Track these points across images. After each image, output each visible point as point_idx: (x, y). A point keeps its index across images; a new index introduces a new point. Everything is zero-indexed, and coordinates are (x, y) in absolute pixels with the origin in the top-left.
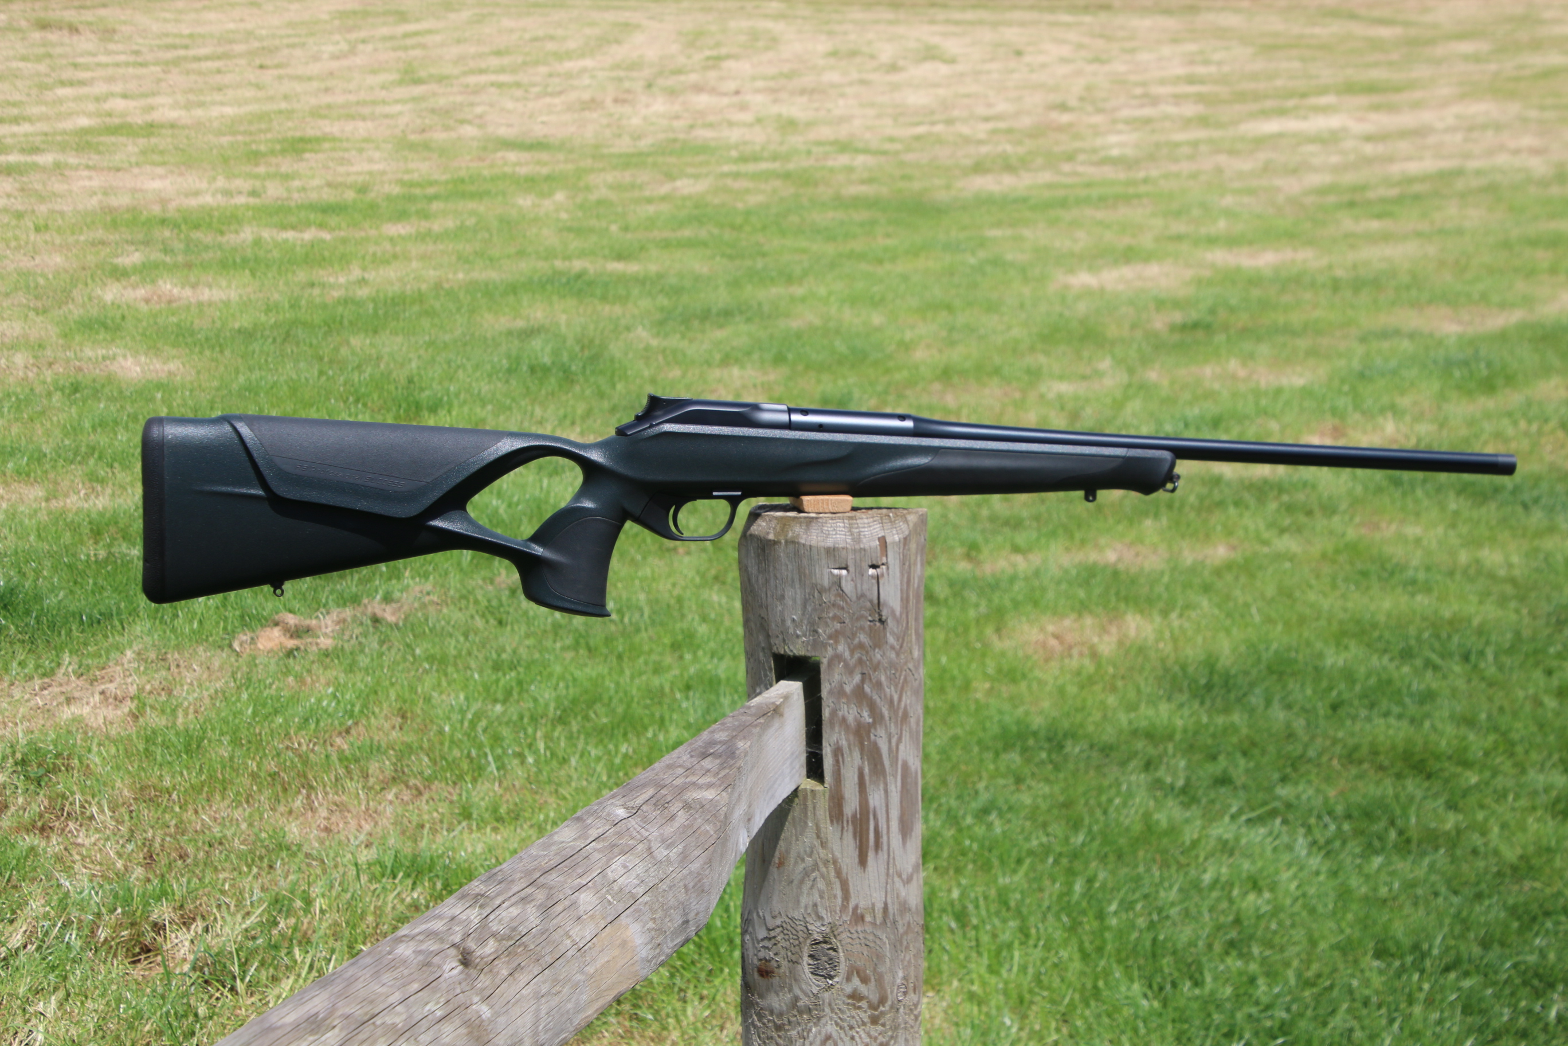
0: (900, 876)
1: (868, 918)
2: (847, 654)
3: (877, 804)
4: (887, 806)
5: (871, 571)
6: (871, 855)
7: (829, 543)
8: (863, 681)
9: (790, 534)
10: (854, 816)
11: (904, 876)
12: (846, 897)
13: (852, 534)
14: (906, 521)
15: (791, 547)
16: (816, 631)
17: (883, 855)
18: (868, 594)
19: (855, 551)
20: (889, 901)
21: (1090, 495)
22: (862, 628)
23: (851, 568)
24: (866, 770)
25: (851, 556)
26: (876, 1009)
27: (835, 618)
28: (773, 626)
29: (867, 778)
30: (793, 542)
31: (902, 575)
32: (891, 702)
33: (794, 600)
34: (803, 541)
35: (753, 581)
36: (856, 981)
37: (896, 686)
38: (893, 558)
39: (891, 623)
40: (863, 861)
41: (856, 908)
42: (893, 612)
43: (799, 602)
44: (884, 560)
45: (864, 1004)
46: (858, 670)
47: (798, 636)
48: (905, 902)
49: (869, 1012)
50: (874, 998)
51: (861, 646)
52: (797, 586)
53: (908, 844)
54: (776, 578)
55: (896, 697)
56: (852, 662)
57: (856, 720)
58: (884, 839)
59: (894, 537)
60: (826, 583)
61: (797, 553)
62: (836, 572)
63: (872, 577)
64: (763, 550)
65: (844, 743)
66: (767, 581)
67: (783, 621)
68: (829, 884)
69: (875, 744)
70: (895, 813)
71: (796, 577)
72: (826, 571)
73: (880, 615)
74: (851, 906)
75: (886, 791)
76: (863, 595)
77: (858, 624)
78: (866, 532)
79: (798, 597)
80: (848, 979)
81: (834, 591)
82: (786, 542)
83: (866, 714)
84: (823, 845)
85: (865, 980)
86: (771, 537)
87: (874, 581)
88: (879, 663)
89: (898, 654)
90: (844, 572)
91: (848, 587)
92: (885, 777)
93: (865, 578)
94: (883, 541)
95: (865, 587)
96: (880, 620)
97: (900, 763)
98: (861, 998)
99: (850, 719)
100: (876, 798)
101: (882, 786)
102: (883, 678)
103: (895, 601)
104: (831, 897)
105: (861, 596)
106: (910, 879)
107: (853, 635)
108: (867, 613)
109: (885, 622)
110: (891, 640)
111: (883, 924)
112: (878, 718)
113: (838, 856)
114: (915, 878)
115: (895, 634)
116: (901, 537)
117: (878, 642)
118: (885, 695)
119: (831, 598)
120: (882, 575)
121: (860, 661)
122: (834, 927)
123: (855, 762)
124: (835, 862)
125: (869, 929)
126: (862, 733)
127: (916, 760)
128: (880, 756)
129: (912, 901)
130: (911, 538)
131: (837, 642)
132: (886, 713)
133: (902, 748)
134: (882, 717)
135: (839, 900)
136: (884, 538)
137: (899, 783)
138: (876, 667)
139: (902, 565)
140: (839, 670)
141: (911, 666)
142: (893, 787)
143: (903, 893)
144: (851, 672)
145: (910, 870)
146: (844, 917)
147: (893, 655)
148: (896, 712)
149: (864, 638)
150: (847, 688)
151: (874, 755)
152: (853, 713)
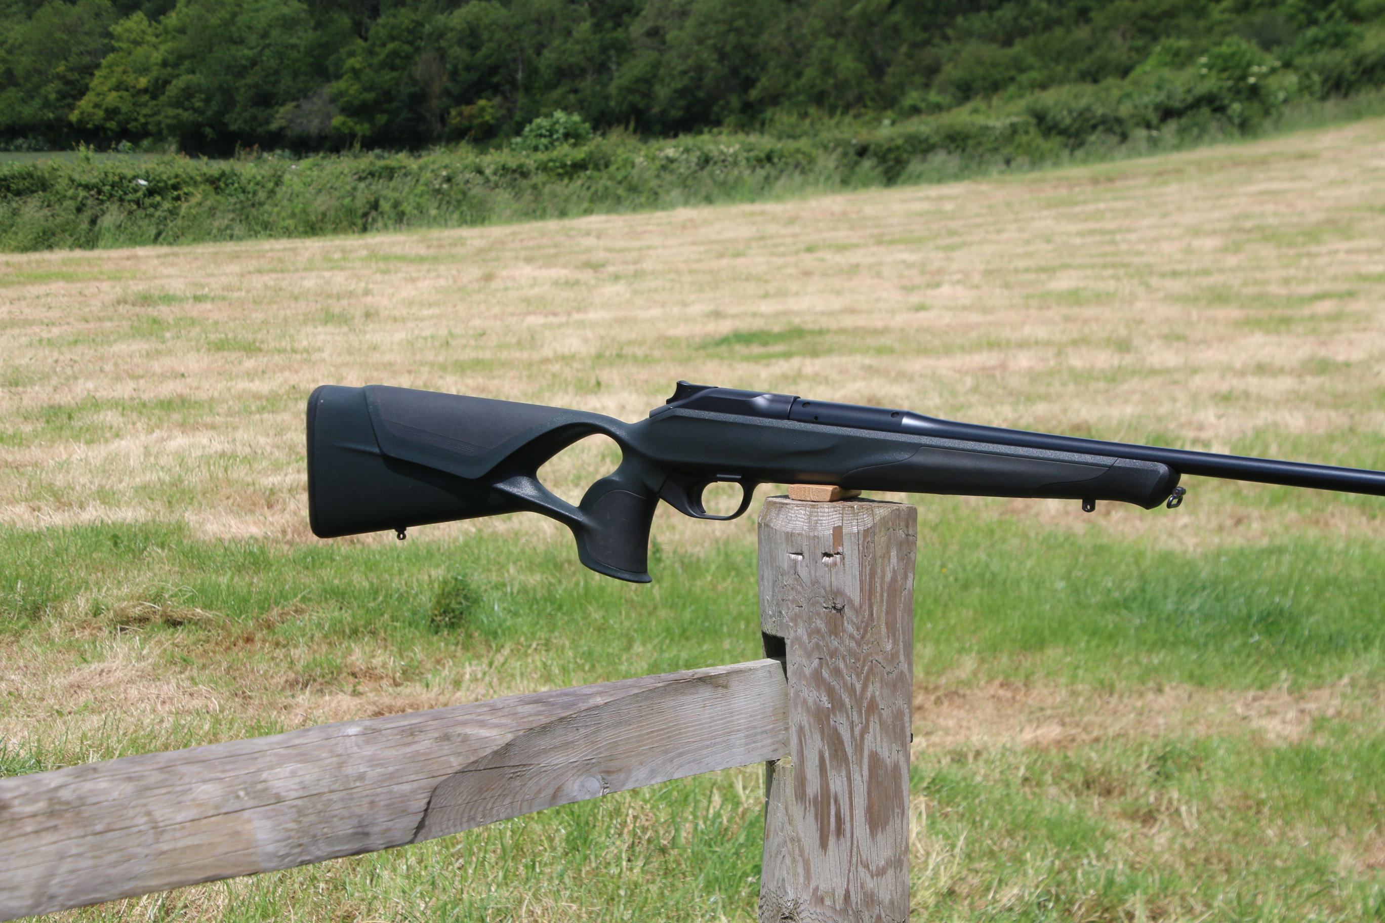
0: (867, 866)
1: (828, 902)
2: (805, 638)
3: (839, 789)
4: (850, 793)
6: (832, 840)
7: (791, 528)
8: (821, 665)
9: (767, 518)
10: (816, 798)
11: (873, 868)
12: (808, 877)
13: (810, 522)
14: (873, 514)
15: (767, 530)
16: (781, 613)
17: (845, 843)
18: (821, 580)
19: (809, 537)
20: (852, 889)
21: (1089, 505)
22: (818, 614)
23: (806, 555)
24: (827, 755)
25: (805, 543)
29: (828, 762)
30: (768, 526)
31: (862, 564)
32: (852, 689)
33: (768, 582)
34: (774, 527)
37: (858, 675)
38: (848, 548)
39: (848, 612)
40: (824, 845)
41: (817, 889)
42: (851, 602)
43: (771, 583)
46: (816, 655)
47: (771, 616)
48: (872, 894)
51: (818, 631)
52: (769, 568)
53: (879, 836)
55: (858, 687)
56: (810, 646)
57: (815, 703)
58: (848, 826)
59: (852, 528)
60: (785, 566)
61: (770, 537)
62: (793, 556)
65: (805, 724)
67: (764, 601)
68: (794, 860)
69: (836, 730)
70: (860, 802)
71: (769, 560)
72: (786, 555)
73: (835, 603)
74: (812, 886)
75: (849, 779)
76: (817, 582)
77: (816, 610)
78: (824, 521)
79: (770, 578)
81: (792, 575)
82: (765, 525)
83: (825, 699)
84: (791, 822)
87: (827, 569)
88: (836, 649)
89: (859, 644)
90: (800, 557)
91: (803, 572)
92: (847, 764)
93: (819, 565)
95: (819, 573)
96: (834, 608)
97: (866, 753)
99: (810, 702)
100: (837, 784)
101: (844, 773)
102: (842, 666)
103: (853, 591)
104: (795, 875)
105: (815, 582)
106: (881, 872)
107: (810, 620)
108: (821, 600)
109: (840, 611)
110: (850, 628)
111: (844, 911)
112: (837, 704)
113: (802, 835)
114: (891, 872)
115: (853, 623)
116: (862, 528)
117: (835, 629)
118: (845, 683)
119: (790, 582)
120: (835, 564)
121: (817, 646)
122: (796, 903)
123: (815, 745)
124: (799, 841)
125: (829, 913)
126: (821, 717)
127: (894, 753)
128: (841, 743)
129: (885, 896)
130: (877, 530)
131: (796, 625)
132: (847, 701)
133: (868, 738)
134: (842, 704)
135: (801, 879)
136: (840, 528)
137: (866, 772)
138: (833, 654)
139: (863, 556)
140: (800, 652)
141: (880, 658)
142: (856, 776)
143: (870, 884)
144: (809, 656)
145: (882, 863)
146: (806, 896)
147: (853, 644)
148: (858, 701)
149: (820, 624)
150: (807, 671)
151: (835, 742)
152: (813, 696)
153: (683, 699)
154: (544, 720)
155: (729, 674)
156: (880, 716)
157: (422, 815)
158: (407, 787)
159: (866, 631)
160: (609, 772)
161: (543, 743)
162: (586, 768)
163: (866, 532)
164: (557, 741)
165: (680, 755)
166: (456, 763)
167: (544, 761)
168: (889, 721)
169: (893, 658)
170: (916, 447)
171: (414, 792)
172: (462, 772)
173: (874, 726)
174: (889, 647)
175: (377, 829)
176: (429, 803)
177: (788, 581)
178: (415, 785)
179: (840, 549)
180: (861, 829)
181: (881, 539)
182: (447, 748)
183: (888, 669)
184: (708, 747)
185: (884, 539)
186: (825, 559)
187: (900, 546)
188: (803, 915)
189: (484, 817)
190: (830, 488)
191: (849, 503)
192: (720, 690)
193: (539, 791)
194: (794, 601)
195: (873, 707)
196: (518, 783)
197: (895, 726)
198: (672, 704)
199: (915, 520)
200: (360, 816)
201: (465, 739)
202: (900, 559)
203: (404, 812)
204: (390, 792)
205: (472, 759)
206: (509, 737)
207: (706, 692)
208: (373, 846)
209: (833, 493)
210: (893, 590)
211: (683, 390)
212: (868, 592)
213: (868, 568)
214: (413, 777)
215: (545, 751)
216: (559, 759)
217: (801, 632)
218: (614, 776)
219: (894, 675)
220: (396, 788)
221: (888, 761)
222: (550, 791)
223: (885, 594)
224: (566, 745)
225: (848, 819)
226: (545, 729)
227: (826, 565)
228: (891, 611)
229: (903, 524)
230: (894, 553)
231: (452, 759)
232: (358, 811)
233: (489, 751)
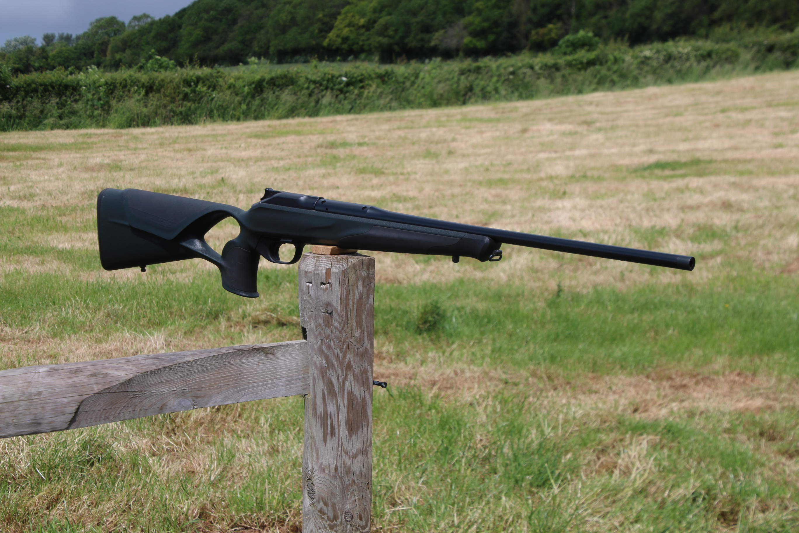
0: (346, 453)
1: (327, 471)
2: (314, 328)
3: (332, 411)
4: (338, 413)
6: (329, 437)
7: (307, 269)
8: (322, 343)
10: (321, 415)
12: (318, 458)
13: (316, 266)
14: (347, 262)
16: (304, 315)
17: (336, 440)
18: (321, 297)
19: (314, 274)
20: (339, 465)
21: (456, 259)
22: (320, 316)
23: (313, 283)
24: (326, 392)
25: (313, 277)
26: (332, 521)
29: (326, 396)
31: (341, 289)
32: (338, 358)
36: (321, 504)
37: (341, 349)
38: (333, 280)
39: (335, 315)
40: (325, 441)
41: (321, 464)
42: (336, 309)
45: (325, 517)
46: (319, 338)
48: (350, 468)
49: (329, 522)
50: (331, 515)
51: (320, 325)
53: (354, 437)
55: (341, 356)
56: (317, 333)
57: (320, 364)
58: (337, 430)
59: (336, 269)
60: (305, 289)
62: (308, 284)
65: (316, 375)
68: (312, 449)
69: (330, 379)
70: (343, 418)
72: (305, 283)
74: (319, 463)
75: (337, 405)
77: (318, 313)
78: (322, 265)
80: (319, 502)
81: (307, 294)
83: (324, 362)
84: (310, 428)
85: (326, 504)
87: (323, 292)
88: (329, 335)
89: (340, 332)
90: (311, 285)
91: (312, 293)
92: (336, 397)
93: (319, 289)
94: (328, 270)
95: (319, 293)
97: (346, 392)
98: (324, 514)
99: (318, 363)
100: (331, 408)
101: (334, 402)
102: (332, 344)
103: (337, 304)
104: (312, 456)
105: (318, 298)
106: (354, 456)
107: (316, 319)
108: (321, 308)
109: (331, 314)
110: (336, 324)
111: (334, 476)
112: (330, 365)
113: (315, 435)
114: (360, 457)
115: (337, 321)
116: (341, 270)
117: (328, 324)
118: (334, 354)
119: (307, 298)
120: (327, 289)
121: (320, 333)
122: (313, 472)
123: (321, 387)
124: (314, 438)
125: (327, 477)
126: (323, 372)
127: (362, 392)
128: (333, 386)
129: (357, 469)
130: (350, 271)
131: (310, 321)
132: (335, 363)
133: (347, 384)
134: (333, 365)
135: (315, 459)
136: (330, 269)
137: (346, 402)
138: (327, 337)
139: (341, 285)
140: (312, 336)
141: (352, 340)
142: (341, 404)
143: (349, 462)
144: (316, 338)
145: (355, 451)
146: (316, 468)
147: (338, 333)
148: (341, 364)
149: (321, 321)
150: (316, 347)
151: (330, 385)
152: (320, 360)
153: (244, 360)
154: (154, 368)
155: (274, 347)
156: (354, 372)
157: (72, 415)
158: (66, 400)
159: (344, 325)
160: (197, 397)
161: (153, 380)
162: (183, 394)
163: (344, 271)
164: (162, 379)
165: (244, 389)
166: (97, 388)
167: (154, 390)
168: (359, 375)
169: (361, 341)
170: (372, 226)
171: (69, 402)
172: (100, 393)
173: (350, 377)
174: (358, 335)
175: (46, 421)
176: (78, 409)
177: (306, 297)
178: (70, 399)
179: (330, 281)
180: (343, 432)
181: (352, 276)
182: (93, 380)
183: (357, 346)
184: (261, 386)
185: (354, 276)
186: (322, 286)
187: (364, 280)
188: (315, 478)
189: (115, 417)
190: (330, 247)
191: (336, 256)
192: (269, 356)
193: (152, 405)
194: (309, 308)
195: (349, 367)
196: (137, 400)
197: (363, 378)
198: (238, 362)
199: (373, 266)
200: (36, 414)
201: (106, 375)
202: (363, 287)
203: (63, 413)
204: (56, 402)
205: (107, 387)
206: (131, 376)
207: (260, 357)
208: (43, 430)
209: (332, 250)
210: (360, 304)
211: (268, 193)
212: (346, 305)
213: (345, 291)
214: (70, 395)
215: (155, 384)
216: (165, 389)
217: (313, 325)
218: (200, 399)
219: (361, 350)
220: (59, 400)
221: (359, 396)
222: (159, 405)
223: (355, 306)
224: (169, 381)
225: (337, 427)
226: (154, 372)
227: (322, 289)
228: (359, 315)
229: (365, 268)
230: (360, 284)
231: (95, 386)
232: (35, 411)
233: (117, 383)
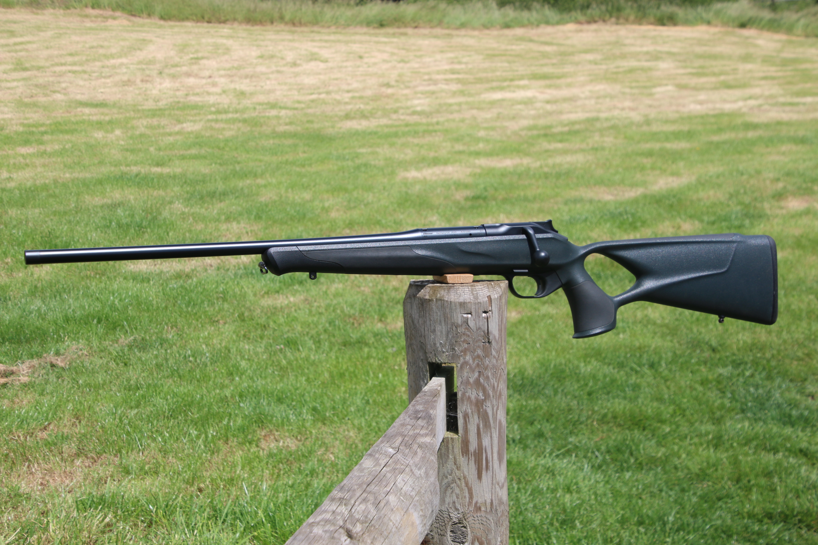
0: (498, 484)
1: (483, 509)
2: (471, 361)
3: (487, 444)
4: (492, 445)
5: (484, 315)
6: (484, 472)
7: (461, 300)
8: (479, 376)
9: (439, 295)
10: (475, 452)
11: (500, 484)
12: (471, 497)
13: (473, 295)
14: (500, 287)
15: (439, 302)
16: (454, 349)
17: (490, 473)
18: (482, 327)
19: (474, 303)
20: (493, 498)
22: (479, 347)
23: (473, 314)
24: (481, 426)
25: (473, 307)
27: (464, 341)
28: (429, 347)
29: (481, 430)
30: (441, 300)
31: (499, 316)
32: (494, 387)
33: (441, 332)
34: (446, 299)
35: (416, 322)
37: (496, 378)
38: (495, 308)
39: (494, 343)
40: (480, 477)
41: (477, 503)
42: (495, 337)
43: (444, 333)
44: (490, 309)
46: (477, 370)
47: (443, 352)
51: (478, 356)
52: (443, 324)
53: (502, 466)
54: (430, 320)
55: (496, 384)
56: (474, 366)
57: (476, 398)
58: (491, 463)
59: (495, 295)
60: (460, 322)
61: (443, 306)
62: (465, 315)
63: (484, 318)
64: (422, 305)
65: (469, 410)
66: (425, 322)
67: (435, 344)
68: (462, 490)
69: (486, 410)
70: (495, 449)
71: (443, 319)
72: (460, 315)
73: (489, 339)
74: (474, 502)
75: (491, 437)
76: (480, 328)
77: (477, 344)
78: (481, 293)
79: (444, 330)
80: (472, 543)
81: (464, 327)
82: (436, 300)
83: (481, 394)
84: (458, 468)
85: (481, 543)
86: (427, 297)
87: (486, 320)
88: (488, 365)
89: (497, 361)
90: (469, 316)
91: (471, 324)
92: (491, 429)
93: (481, 318)
94: (489, 297)
95: (481, 323)
96: (489, 342)
97: (497, 423)
99: (473, 397)
100: (486, 441)
101: (489, 435)
102: (490, 374)
103: (496, 331)
104: (463, 497)
105: (478, 329)
107: (475, 351)
108: (482, 338)
109: (491, 343)
110: (494, 353)
111: (491, 512)
112: (487, 396)
113: (466, 474)
116: (498, 295)
117: (487, 354)
118: (491, 384)
119: (463, 330)
120: (488, 317)
121: (478, 365)
122: (464, 514)
123: (474, 421)
124: (465, 478)
125: (483, 514)
126: (478, 405)
128: (488, 418)
131: (466, 354)
132: (491, 393)
133: (498, 413)
134: (489, 396)
135: (467, 500)
137: (497, 433)
138: (486, 368)
139: (499, 311)
140: (468, 370)
142: (494, 435)
143: (500, 493)
144: (473, 371)
145: (503, 481)
146: (470, 509)
149: (480, 352)
150: (472, 380)
151: (485, 417)
152: (476, 394)
156: (502, 399)
163: (500, 297)
168: (504, 401)
173: (500, 405)
177: (461, 330)
180: (496, 464)
188: (469, 519)
195: (500, 395)
212: (500, 331)
217: (469, 358)
225: (491, 459)
